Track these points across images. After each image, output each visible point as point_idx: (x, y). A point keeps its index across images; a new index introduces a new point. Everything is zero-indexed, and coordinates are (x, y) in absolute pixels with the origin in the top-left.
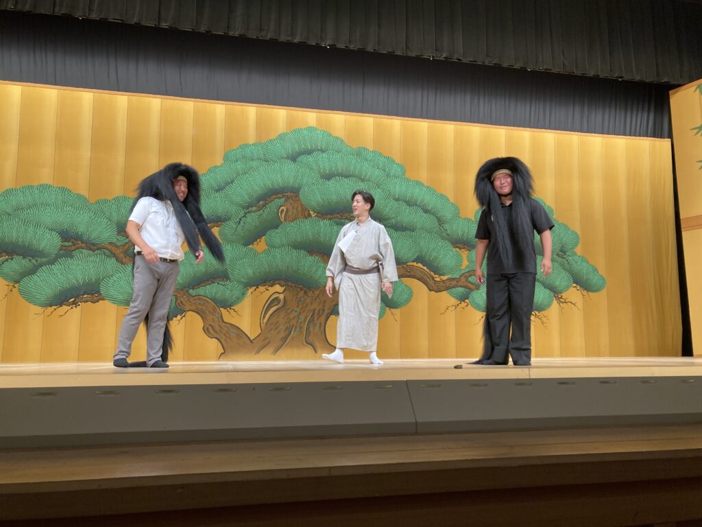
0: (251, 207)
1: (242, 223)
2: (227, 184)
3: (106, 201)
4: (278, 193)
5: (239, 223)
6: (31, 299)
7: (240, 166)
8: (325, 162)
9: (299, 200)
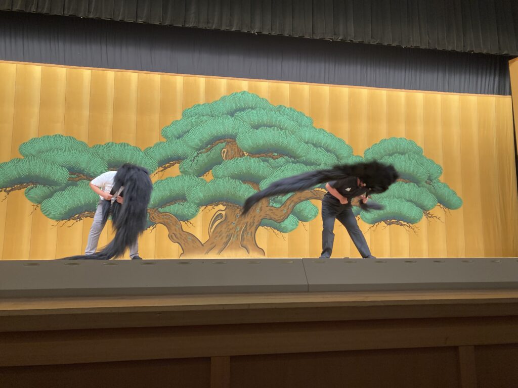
0: (202, 149)
1: (195, 160)
2: (185, 133)
3: (100, 146)
4: (221, 139)
5: (193, 161)
6: (48, 215)
7: (193, 120)
8: (254, 116)
9: (236, 144)
